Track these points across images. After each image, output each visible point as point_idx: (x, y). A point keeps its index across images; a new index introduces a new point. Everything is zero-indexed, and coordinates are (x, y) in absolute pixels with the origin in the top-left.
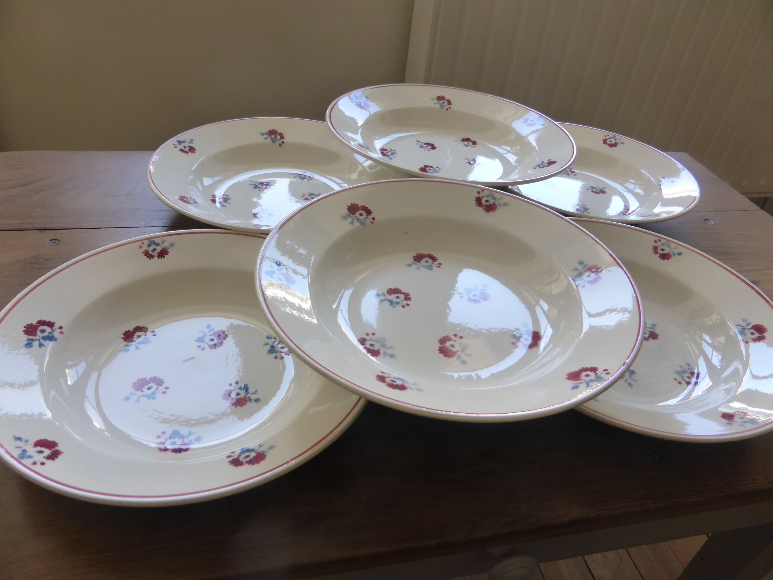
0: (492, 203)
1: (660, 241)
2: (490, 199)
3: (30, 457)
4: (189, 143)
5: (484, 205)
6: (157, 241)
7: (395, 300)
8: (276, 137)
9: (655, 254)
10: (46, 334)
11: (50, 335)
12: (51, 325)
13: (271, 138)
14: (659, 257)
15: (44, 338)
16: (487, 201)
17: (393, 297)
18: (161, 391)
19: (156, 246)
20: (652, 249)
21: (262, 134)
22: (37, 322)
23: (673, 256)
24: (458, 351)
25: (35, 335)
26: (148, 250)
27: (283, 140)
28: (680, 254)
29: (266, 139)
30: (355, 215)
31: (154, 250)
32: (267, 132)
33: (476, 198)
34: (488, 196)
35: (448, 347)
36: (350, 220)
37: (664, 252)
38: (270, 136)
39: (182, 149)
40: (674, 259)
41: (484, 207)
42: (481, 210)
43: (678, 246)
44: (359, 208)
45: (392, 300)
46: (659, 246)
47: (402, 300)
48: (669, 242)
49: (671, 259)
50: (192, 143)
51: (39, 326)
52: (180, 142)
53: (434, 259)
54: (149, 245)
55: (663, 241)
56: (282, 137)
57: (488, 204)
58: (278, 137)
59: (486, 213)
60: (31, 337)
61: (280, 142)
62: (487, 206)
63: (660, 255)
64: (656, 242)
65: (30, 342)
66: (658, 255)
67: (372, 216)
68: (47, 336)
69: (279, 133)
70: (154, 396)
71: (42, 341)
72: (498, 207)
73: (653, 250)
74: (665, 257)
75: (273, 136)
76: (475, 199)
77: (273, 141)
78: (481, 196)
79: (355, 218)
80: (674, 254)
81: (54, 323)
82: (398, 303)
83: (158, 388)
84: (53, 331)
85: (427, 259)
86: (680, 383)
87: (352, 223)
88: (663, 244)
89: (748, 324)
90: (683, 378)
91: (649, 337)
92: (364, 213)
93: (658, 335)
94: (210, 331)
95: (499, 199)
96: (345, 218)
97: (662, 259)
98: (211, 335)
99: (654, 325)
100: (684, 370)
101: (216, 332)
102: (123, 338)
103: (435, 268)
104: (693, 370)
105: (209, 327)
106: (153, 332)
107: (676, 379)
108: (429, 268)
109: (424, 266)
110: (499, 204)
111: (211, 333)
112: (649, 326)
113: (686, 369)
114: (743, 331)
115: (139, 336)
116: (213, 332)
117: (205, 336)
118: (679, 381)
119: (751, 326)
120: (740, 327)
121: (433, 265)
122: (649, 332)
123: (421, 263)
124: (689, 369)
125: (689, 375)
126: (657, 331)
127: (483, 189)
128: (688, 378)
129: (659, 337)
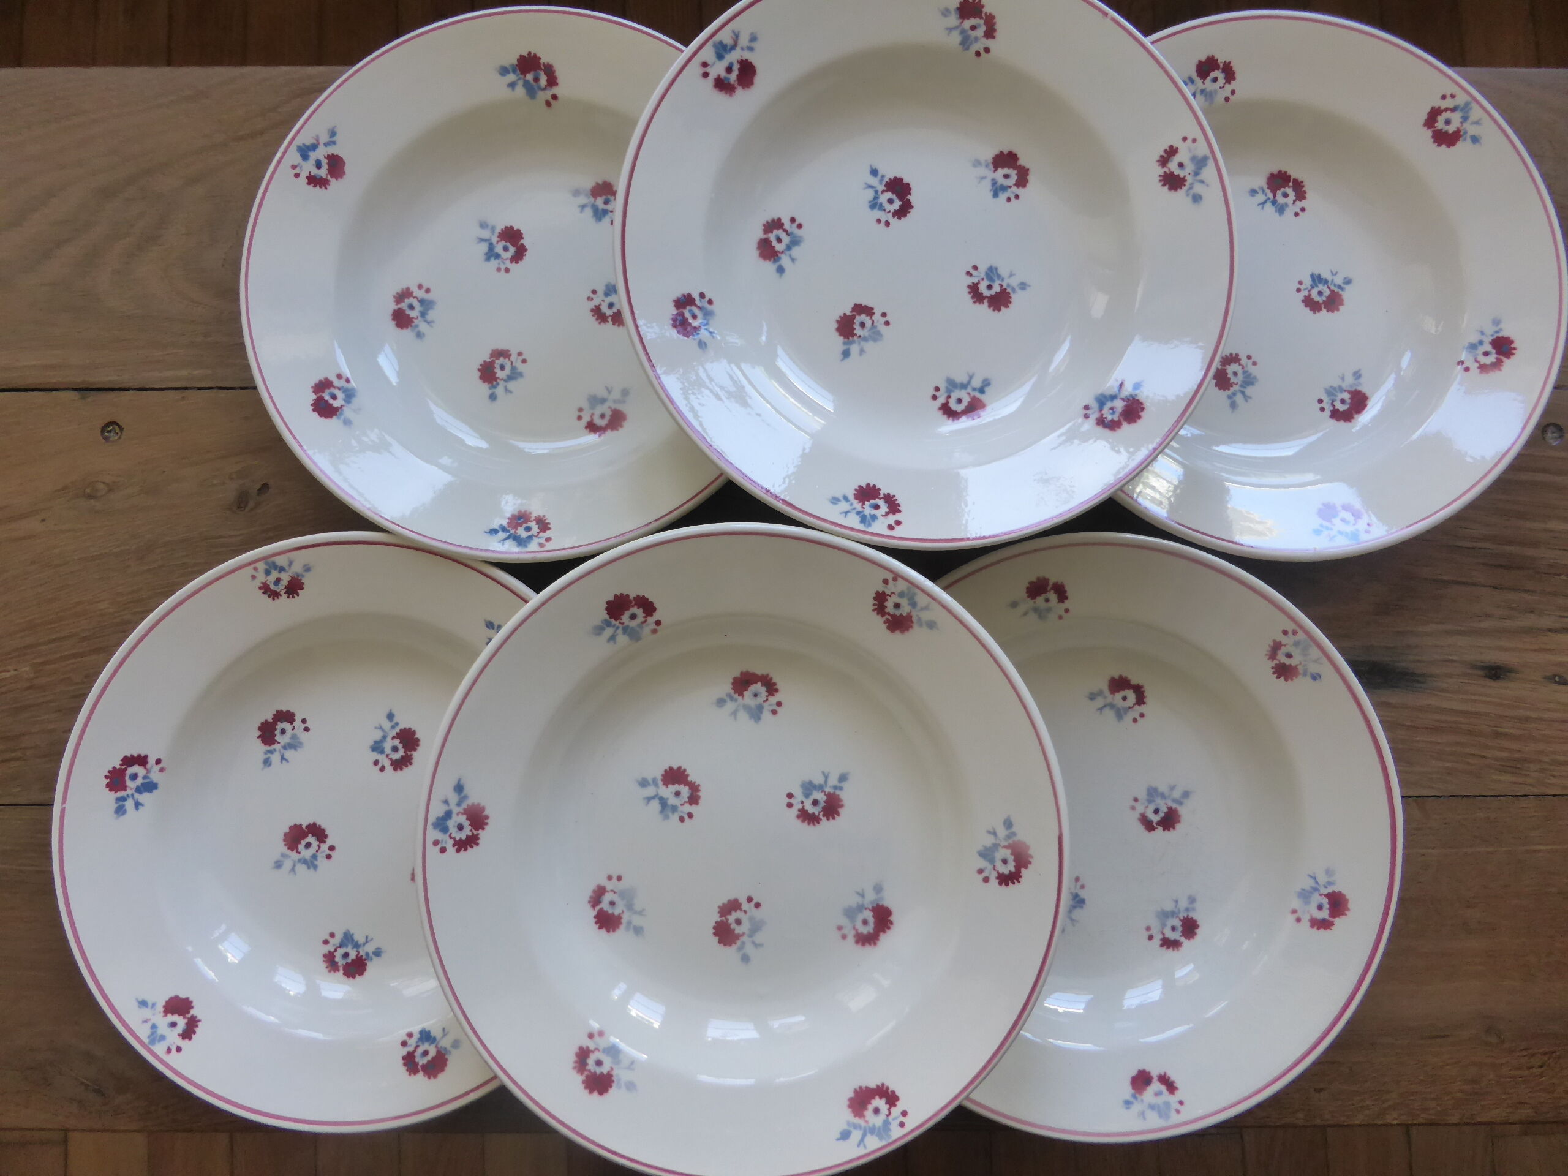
0: (905, 614)
1: (1295, 633)
2: (904, 602)
3: (163, 1038)
4: (326, 145)
5: (889, 614)
6: (281, 561)
7: (673, 801)
8: (536, 80)
9: (1269, 659)
10: (140, 781)
11: (146, 781)
12: (142, 760)
13: (526, 84)
14: (1273, 668)
15: (139, 790)
16: (897, 606)
17: (667, 792)
18: (324, 855)
19: (280, 572)
20: (1270, 645)
21: (504, 71)
22: (121, 762)
23: (1300, 676)
24: (743, 934)
25: (124, 787)
26: (268, 583)
27: (555, 90)
28: (1316, 677)
29: (512, 85)
30: (621, 619)
31: (278, 581)
32: (515, 62)
33: (877, 593)
34: (901, 595)
35: (731, 924)
36: (609, 632)
37: (1288, 661)
38: (522, 76)
39: (312, 174)
40: (1300, 684)
41: (887, 617)
42: (878, 622)
43: (1324, 659)
44: (630, 602)
45: (668, 799)
46: (1285, 645)
47: (682, 803)
48: (1312, 643)
49: (1292, 680)
50: (334, 143)
51: (125, 770)
52: (305, 152)
53: (771, 688)
54: (267, 573)
55: (1301, 636)
56: (552, 81)
57: (898, 612)
58: (543, 80)
59: (888, 632)
60: (120, 794)
61: (547, 95)
62: (894, 616)
63: (1276, 664)
64: (1285, 633)
65: (121, 803)
66: (1273, 663)
67: (656, 616)
68: (143, 784)
69: (544, 64)
70: (315, 862)
71: (137, 795)
72: (915, 626)
73: (1270, 649)
74: (1284, 671)
75: (530, 77)
76: (874, 595)
77: (531, 92)
78: (888, 592)
79: (621, 626)
80: (1305, 674)
81: (146, 757)
82: (674, 809)
83: (319, 847)
84: (148, 771)
85: (758, 687)
86: (1151, 938)
87: (612, 638)
88: (1297, 644)
89: (1330, 883)
90: (1163, 929)
91: (1159, 823)
92: (639, 612)
93: (1179, 822)
94: (393, 727)
95: (922, 609)
96: (599, 630)
97: (1276, 675)
98: (393, 738)
99: (1186, 794)
100: (1176, 910)
101: (401, 730)
102: (259, 737)
103: (766, 715)
104: (1191, 915)
105: (390, 716)
106: (304, 721)
107: (1148, 929)
108: (756, 714)
109: (747, 708)
110: (919, 619)
111: (394, 733)
112: (1176, 794)
113: (1182, 909)
114: (1311, 893)
115: (283, 732)
116: (397, 730)
117: (384, 737)
118: (1153, 932)
119: (1329, 890)
120: (1312, 883)
121: (766, 705)
122: (1166, 810)
123: (743, 699)
124: (1187, 910)
125: (1177, 923)
126: (1183, 811)
127: (897, 576)
128: (1173, 929)
129: (1178, 826)
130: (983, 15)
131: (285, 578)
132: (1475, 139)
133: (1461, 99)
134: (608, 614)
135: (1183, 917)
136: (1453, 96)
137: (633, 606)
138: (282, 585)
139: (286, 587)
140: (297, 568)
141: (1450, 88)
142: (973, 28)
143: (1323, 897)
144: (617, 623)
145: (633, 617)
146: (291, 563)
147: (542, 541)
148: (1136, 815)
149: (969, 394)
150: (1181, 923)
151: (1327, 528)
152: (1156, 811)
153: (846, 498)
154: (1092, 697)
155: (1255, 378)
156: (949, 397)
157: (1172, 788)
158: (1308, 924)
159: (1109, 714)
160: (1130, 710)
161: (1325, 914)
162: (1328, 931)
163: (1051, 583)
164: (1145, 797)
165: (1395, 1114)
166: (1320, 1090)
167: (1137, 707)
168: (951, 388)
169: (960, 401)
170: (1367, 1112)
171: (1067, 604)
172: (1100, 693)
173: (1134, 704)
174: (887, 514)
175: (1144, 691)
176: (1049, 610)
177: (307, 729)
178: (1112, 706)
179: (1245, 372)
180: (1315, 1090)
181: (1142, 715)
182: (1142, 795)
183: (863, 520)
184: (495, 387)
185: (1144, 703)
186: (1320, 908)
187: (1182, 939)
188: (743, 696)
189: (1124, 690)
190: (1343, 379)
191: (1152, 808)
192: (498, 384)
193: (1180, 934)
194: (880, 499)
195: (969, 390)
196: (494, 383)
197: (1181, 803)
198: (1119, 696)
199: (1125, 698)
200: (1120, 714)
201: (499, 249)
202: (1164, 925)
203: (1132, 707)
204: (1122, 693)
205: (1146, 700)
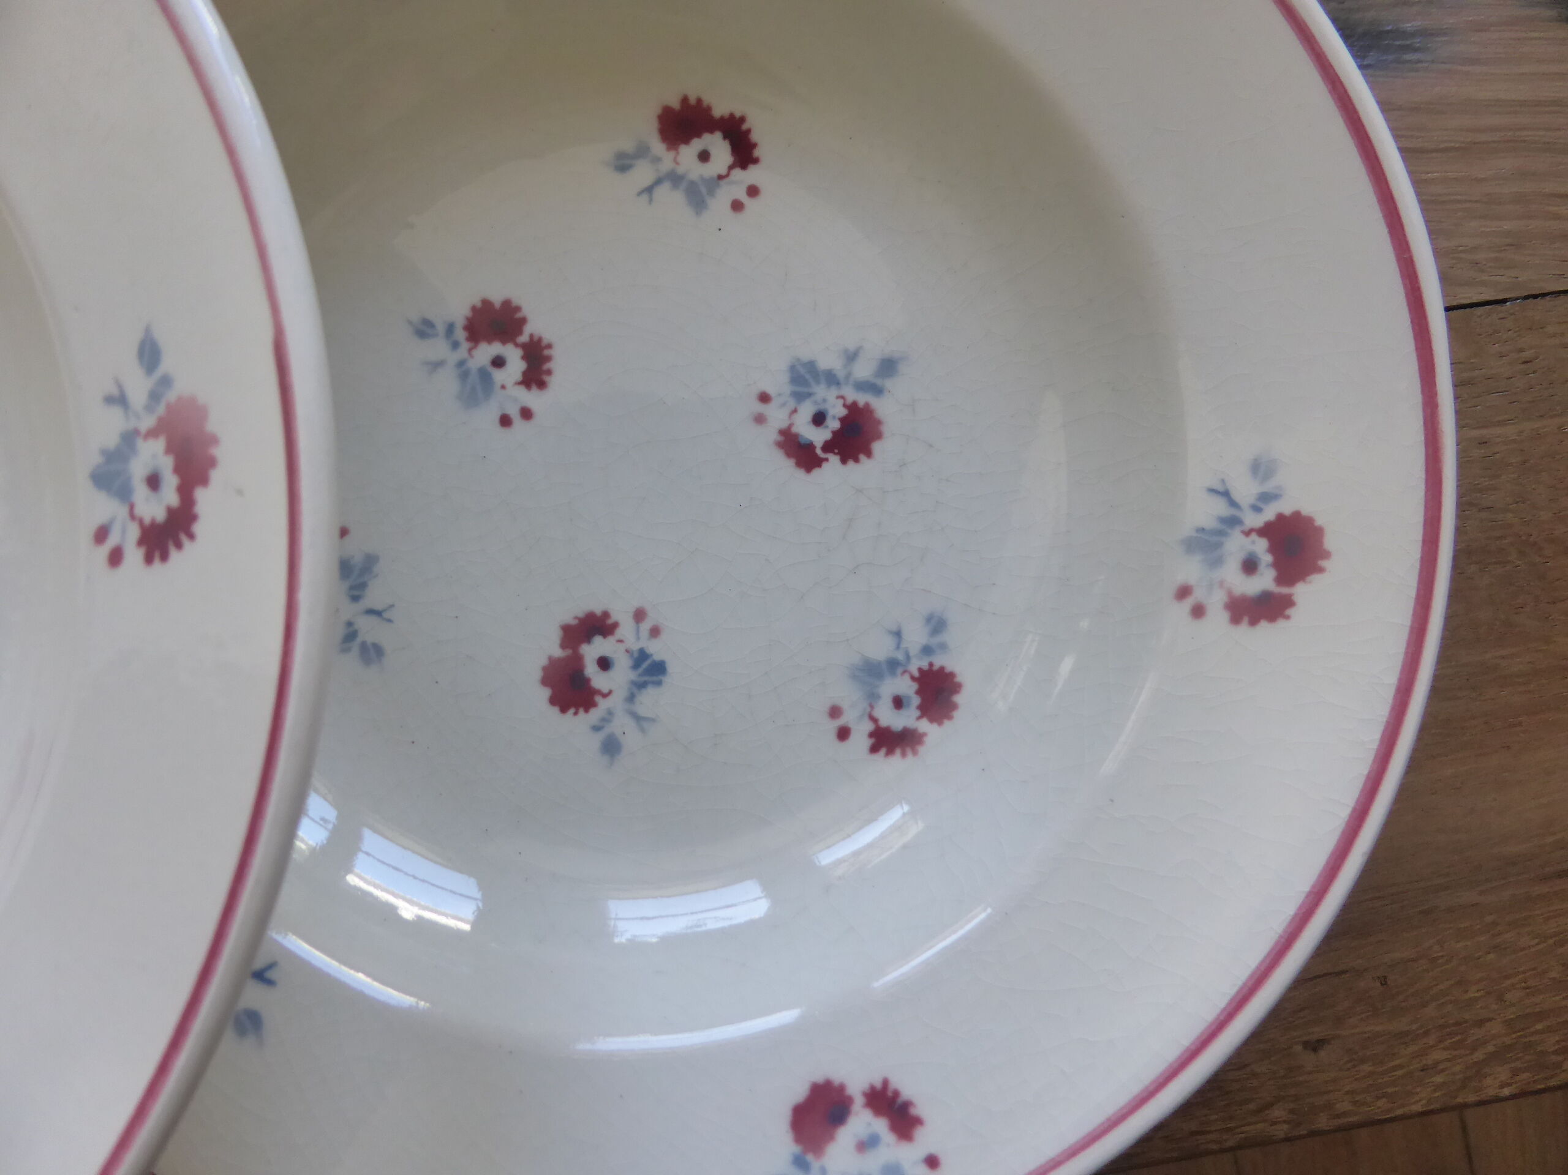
86: (843, 734)
89: (1266, 498)
90: (872, 707)
91: (828, 447)
93: (878, 436)
99: (888, 366)
100: (900, 656)
104: (939, 661)
107: (835, 712)
112: (864, 370)
113: (914, 650)
114: (1221, 533)
118: (849, 718)
119: (1269, 514)
120: (1220, 508)
122: (842, 412)
124: (927, 650)
125: (906, 687)
126: (884, 408)
128: (898, 703)
129: (877, 447)
135: (920, 670)
143: (1254, 536)
148: (770, 433)
150: (915, 686)
152: (819, 419)
154: (623, 164)
157: (851, 357)
158: (1224, 616)
159: (671, 199)
160: (722, 182)
161: (1264, 581)
162: (1281, 623)
164: (788, 388)
165: (1502, 1073)
166: (1314, 1046)
167: (737, 173)
170: (1439, 1079)
172: (641, 151)
173: (731, 168)
175: (749, 131)
178: (675, 179)
180: (1306, 1045)
181: (753, 191)
182: (778, 384)
185: (756, 161)
186: (1250, 566)
187: (924, 725)
189: (699, 135)
191: (807, 411)
193: (918, 713)
197: (877, 390)
198: (688, 152)
199: (704, 156)
200: (697, 196)
202: (872, 698)
203: (727, 175)
204: (697, 145)
205: (757, 153)
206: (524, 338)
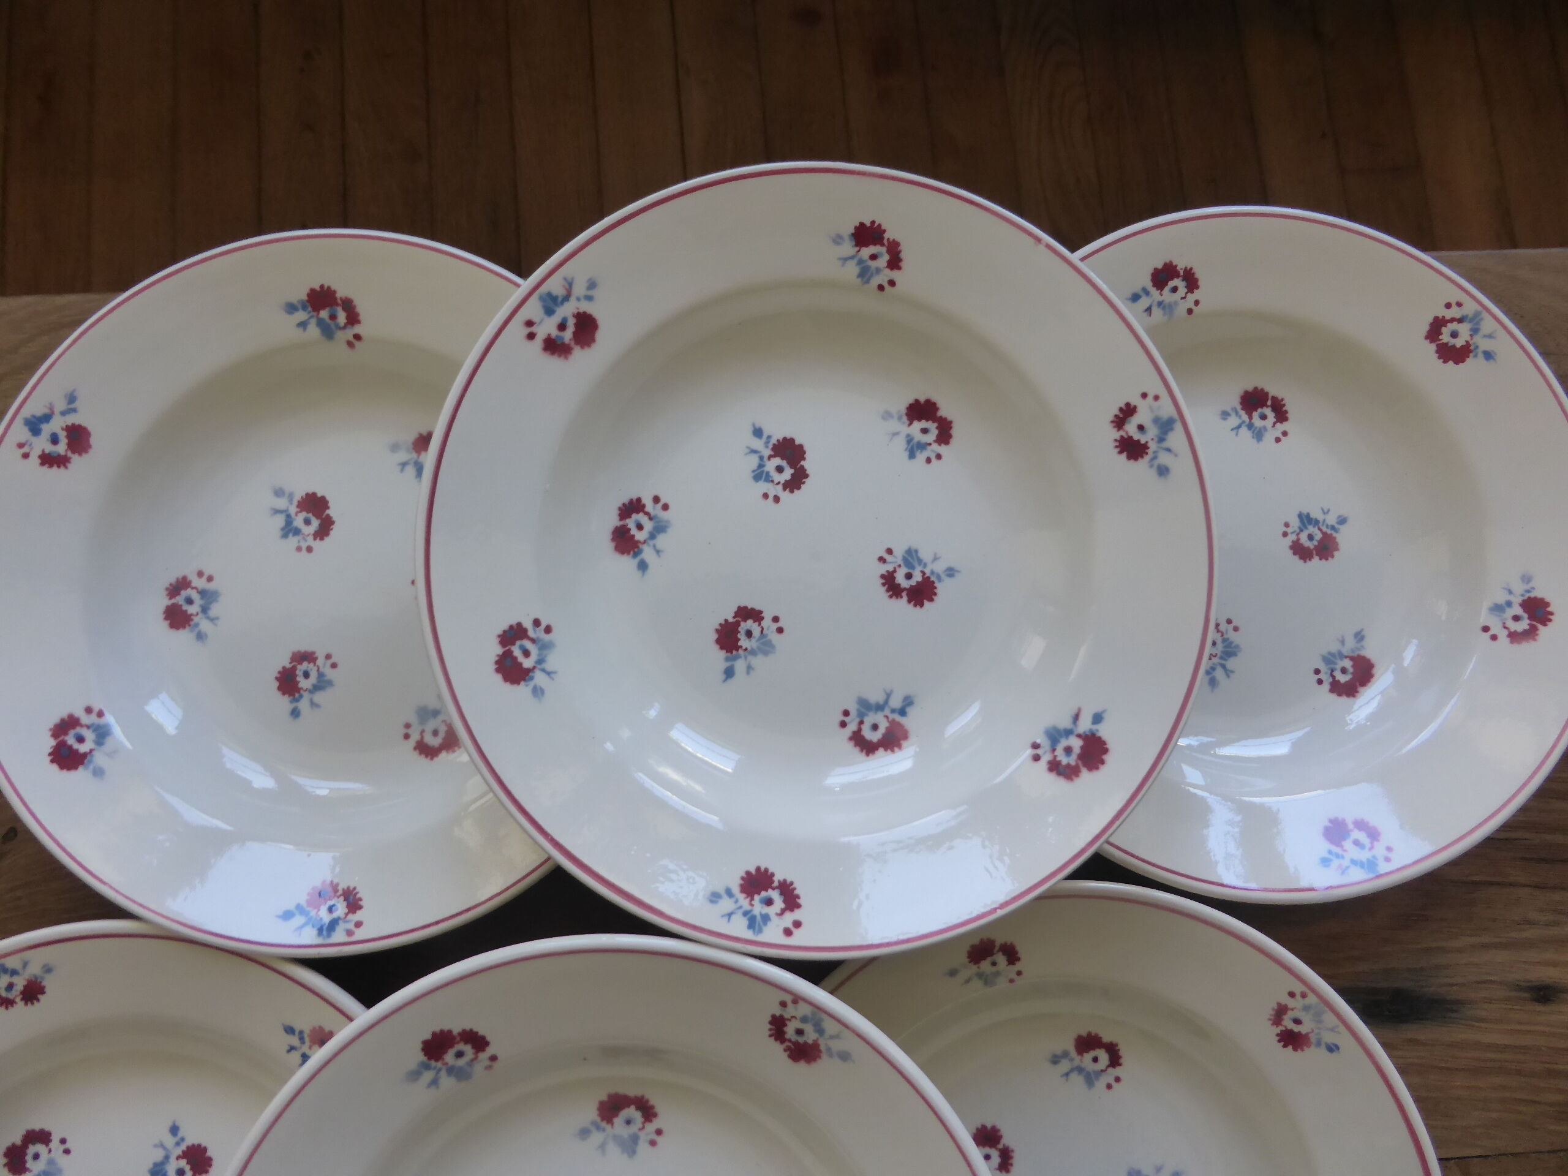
0: (810, 1042)
1: (1304, 995)
2: (808, 1028)
4: (63, 413)
5: (790, 1041)
6: (13, 962)
8: (333, 317)
9: (1272, 1024)
13: (320, 323)
14: (1278, 1035)
16: (800, 1032)
20: (1273, 1009)
21: (291, 308)
23: (1313, 1047)
27: (357, 329)
28: (1332, 1048)
29: (303, 325)
30: (444, 1060)
31: (10, 987)
32: (305, 297)
33: (774, 1016)
34: (804, 1020)
36: (429, 1075)
37: (1296, 1028)
38: (315, 314)
39: (47, 451)
40: (1311, 1055)
41: (787, 1044)
42: (777, 1050)
43: (1342, 1028)
44: (454, 1038)
46: (1292, 1010)
48: (1325, 1009)
49: (1303, 1050)
50: (74, 410)
52: (34, 425)
53: (648, 1112)
55: (1312, 999)
56: (353, 318)
57: (801, 1040)
58: (342, 317)
59: (789, 1062)
61: (349, 333)
62: (796, 1044)
63: (1282, 1031)
64: (1292, 995)
66: (1279, 1030)
67: (490, 1051)
69: (341, 299)
72: (824, 1056)
73: (1273, 1013)
74: (1292, 1040)
75: (324, 314)
76: (769, 1018)
77: (328, 332)
78: (787, 1016)
79: (444, 1067)
80: (1319, 1044)
85: (632, 1112)
87: (435, 1082)
88: (1306, 1008)
92: (468, 1049)
94: (178, 1144)
95: (832, 1037)
96: (414, 1075)
97: (1282, 1044)
98: (178, 1158)
101: (188, 1148)
102: (5, 1165)
103: (643, 1146)
105: (174, 1130)
106: (63, 1141)
108: (630, 1146)
109: (618, 1140)
110: (829, 1050)
111: (179, 1151)
115: (36, 1157)
116: (183, 1147)
117: (167, 1158)
121: (642, 1134)
123: (612, 1128)
127: (797, 999)
130: (885, 242)
131: (20, 983)
132: (1488, 356)
133: (1470, 308)
134: (425, 1055)
136: (1459, 305)
137: (458, 1043)
138: (17, 991)
139: (22, 993)
140: (34, 970)
141: (1456, 295)
142: (873, 257)
144: (439, 1064)
145: (460, 1055)
146: (25, 965)
147: (351, 926)
149: (887, 717)
151: (1337, 856)
153: (729, 893)
154: (1055, 1060)
155: (1237, 646)
156: (861, 722)
159: (1077, 1079)
160: (1103, 1074)
163: (998, 944)
167: (1110, 1070)
168: (863, 710)
169: (875, 727)
171: (1018, 966)
172: (1066, 1054)
173: (1108, 1066)
174: (783, 912)
175: (1119, 1050)
176: (997, 974)
177: (67, 1152)
178: (1080, 1070)
179: (1224, 640)
181: (1118, 1080)
183: (752, 923)
184: (297, 700)
185: (1120, 1065)
188: (612, 1124)
189: (1094, 1049)
190: (1343, 642)
192: (301, 696)
194: (773, 889)
195: (887, 712)
196: (297, 695)
198: (1088, 1057)
199: (1095, 1060)
200: (1090, 1079)
201: (299, 522)
203: (1105, 1070)
204: (1092, 1054)
205: (1121, 1061)
206: (1000, 1146)
